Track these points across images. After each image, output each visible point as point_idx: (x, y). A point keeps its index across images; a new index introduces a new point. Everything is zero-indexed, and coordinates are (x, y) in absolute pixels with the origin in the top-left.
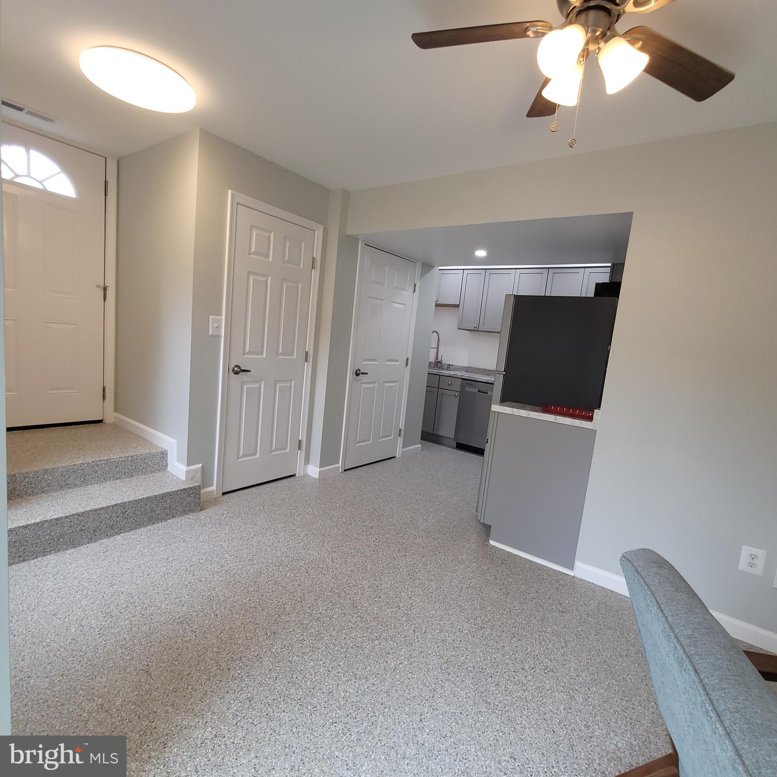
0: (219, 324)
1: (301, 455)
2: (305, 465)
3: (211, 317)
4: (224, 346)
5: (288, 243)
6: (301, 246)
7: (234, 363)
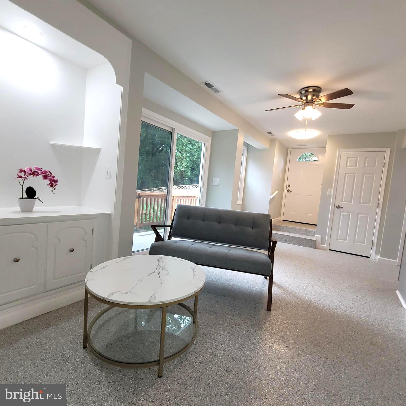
0: (331, 191)
1: (374, 249)
2: (375, 254)
3: (328, 189)
4: (333, 198)
5: (367, 160)
6: (376, 159)
7: (337, 204)
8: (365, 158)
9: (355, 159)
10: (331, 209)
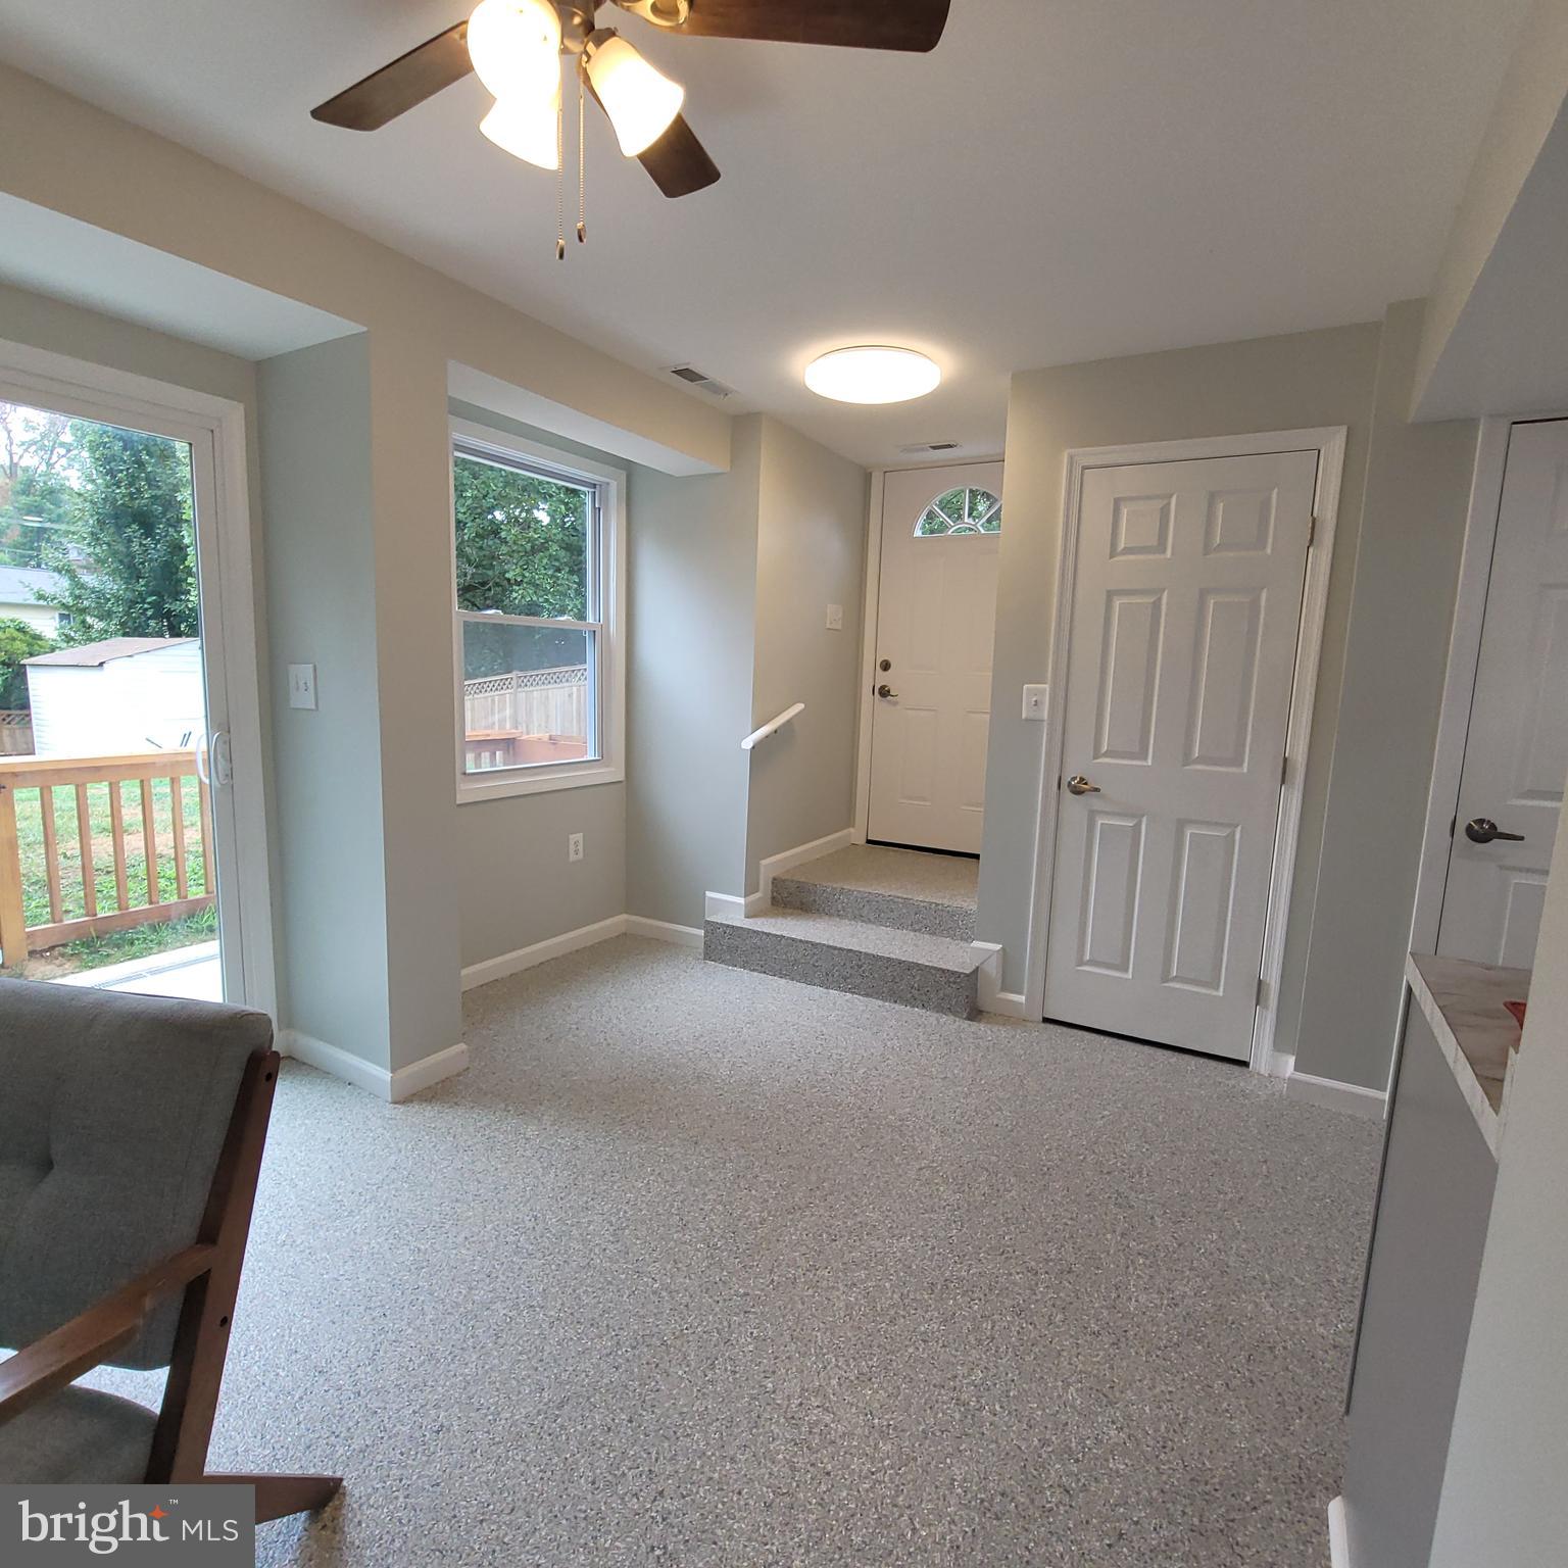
1: (1265, 1020)
2: (1276, 1048)
3: (1025, 686)
4: (1049, 741)
5: (1222, 504)
6: (1269, 499)
7: (1072, 772)
8: (1212, 498)
9: (1160, 504)
10: (1046, 796)
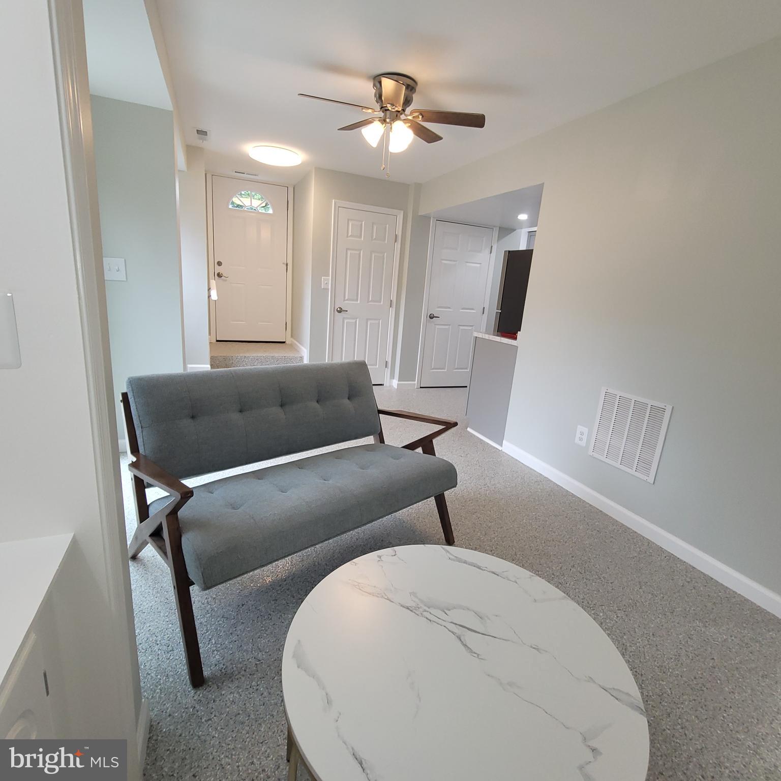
0: (327, 281)
1: (388, 372)
2: (391, 378)
3: (323, 277)
4: (331, 294)
5: (375, 227)
6: (386, 228)
7: (338, 306)
9: (360, 223)
10: (330, 314)
